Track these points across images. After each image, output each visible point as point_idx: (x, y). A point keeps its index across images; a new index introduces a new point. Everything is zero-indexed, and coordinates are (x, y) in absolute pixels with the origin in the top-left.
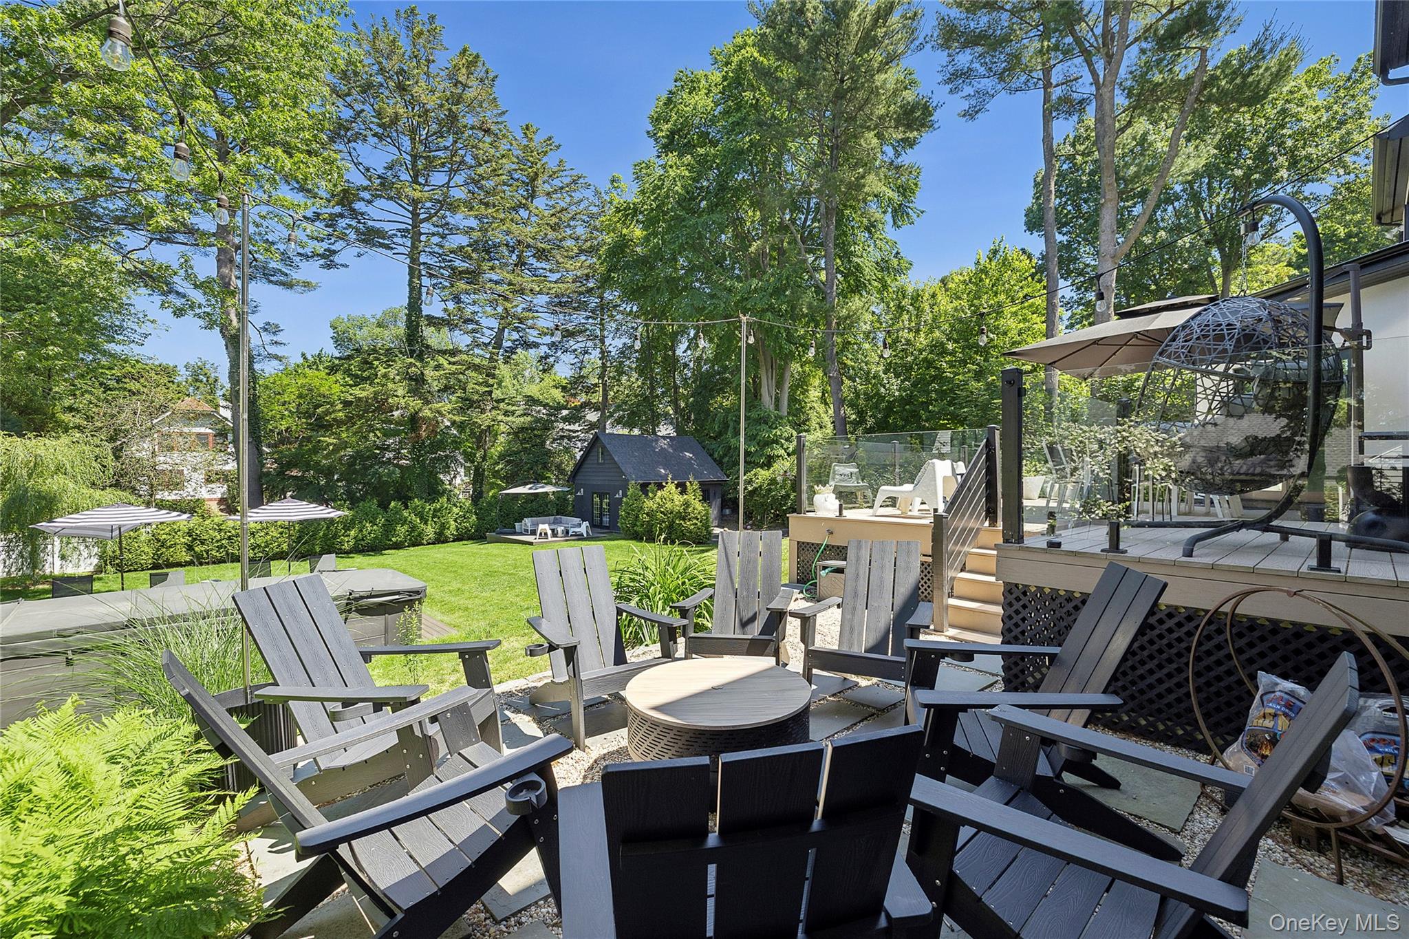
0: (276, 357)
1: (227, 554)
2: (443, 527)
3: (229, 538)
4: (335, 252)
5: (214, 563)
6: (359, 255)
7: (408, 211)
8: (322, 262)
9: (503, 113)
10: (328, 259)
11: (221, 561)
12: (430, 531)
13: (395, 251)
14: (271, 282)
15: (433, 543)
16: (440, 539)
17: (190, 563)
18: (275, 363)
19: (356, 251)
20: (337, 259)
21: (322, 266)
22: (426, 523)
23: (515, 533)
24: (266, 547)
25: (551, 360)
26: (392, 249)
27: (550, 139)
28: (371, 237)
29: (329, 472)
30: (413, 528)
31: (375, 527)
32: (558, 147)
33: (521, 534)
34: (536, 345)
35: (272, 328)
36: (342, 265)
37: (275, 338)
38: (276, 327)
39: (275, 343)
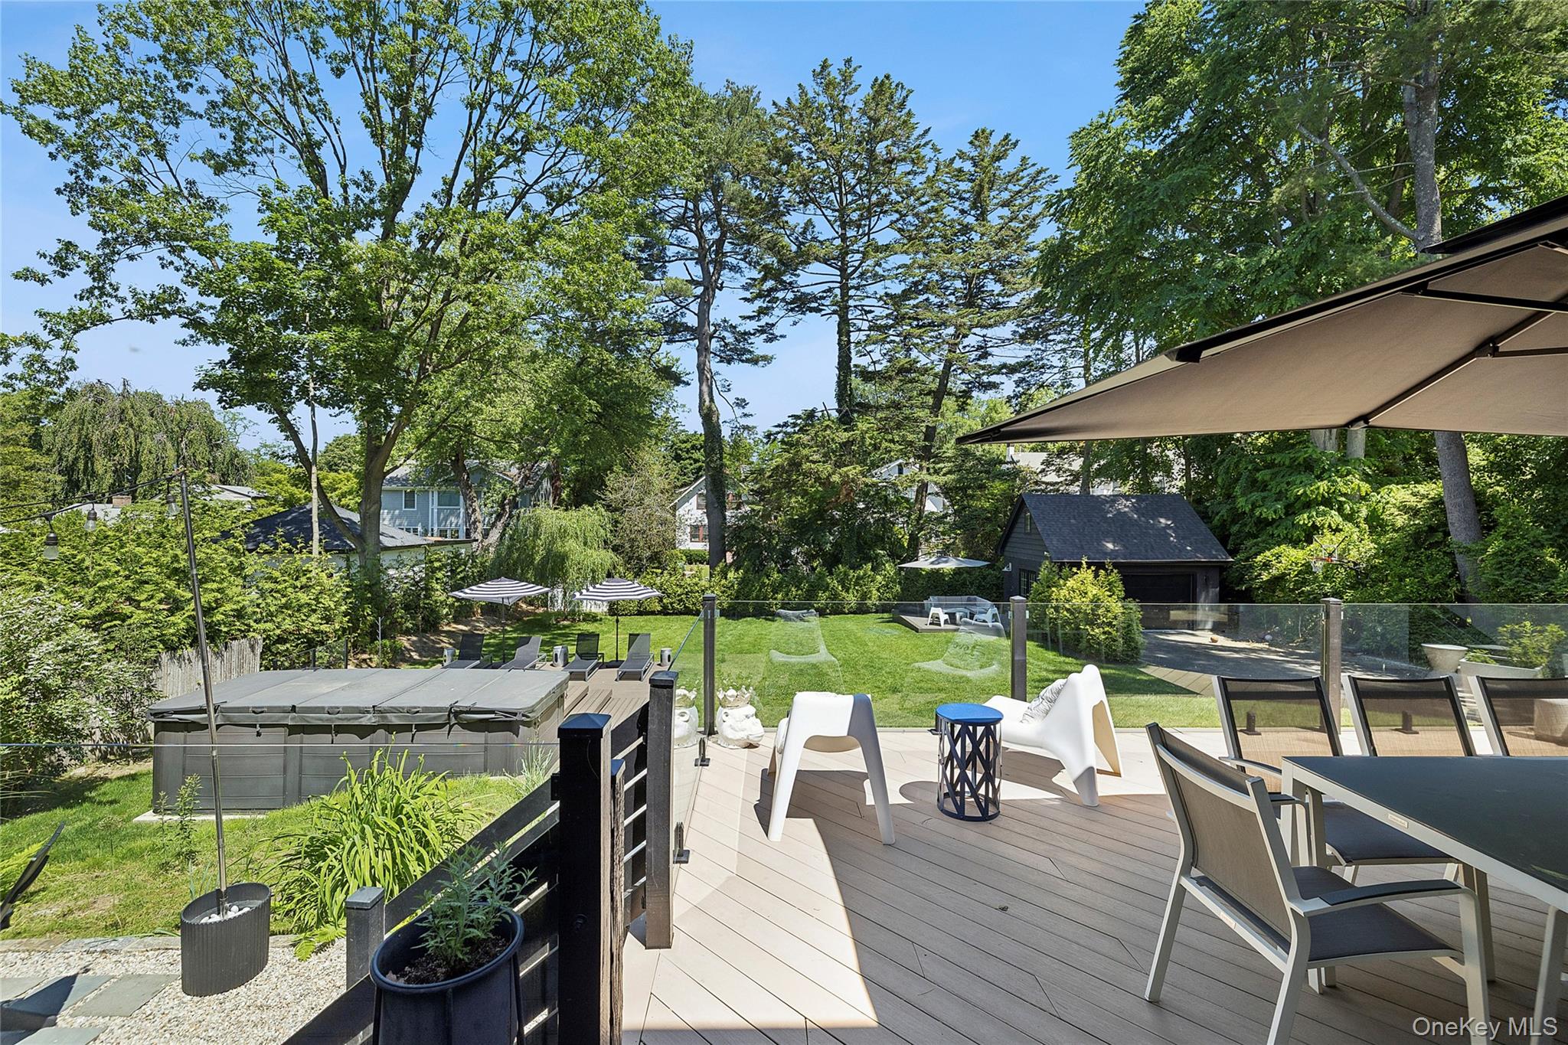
0: (748, 428)
2: (865, 596)
3: (687, 594)
4: (773, 325)
5: (676, 614)
6: (795, 323)
7: (835, 268)
8: (764, 336)
9: (926, 132)
10: (768, 333)
11: (680, 613)
12: (851, 599)
13: (823, 312)
14: (743, 361)
15: (854, 613)
16: (861, 610)
17: (660, 613)
18: (747, 434)
19: (791, 320)
20: (777, 331)
22: (847, 591)
26: (822, 310)
27: (1007, 137)
28: (803, 304)
30: (835, 596)
31: (800, 592)
32: (1015, 144)
35: (741, 403)
36: (781, 336)
37: (746, 411)
38: (744, 400)
39: (745, 415)
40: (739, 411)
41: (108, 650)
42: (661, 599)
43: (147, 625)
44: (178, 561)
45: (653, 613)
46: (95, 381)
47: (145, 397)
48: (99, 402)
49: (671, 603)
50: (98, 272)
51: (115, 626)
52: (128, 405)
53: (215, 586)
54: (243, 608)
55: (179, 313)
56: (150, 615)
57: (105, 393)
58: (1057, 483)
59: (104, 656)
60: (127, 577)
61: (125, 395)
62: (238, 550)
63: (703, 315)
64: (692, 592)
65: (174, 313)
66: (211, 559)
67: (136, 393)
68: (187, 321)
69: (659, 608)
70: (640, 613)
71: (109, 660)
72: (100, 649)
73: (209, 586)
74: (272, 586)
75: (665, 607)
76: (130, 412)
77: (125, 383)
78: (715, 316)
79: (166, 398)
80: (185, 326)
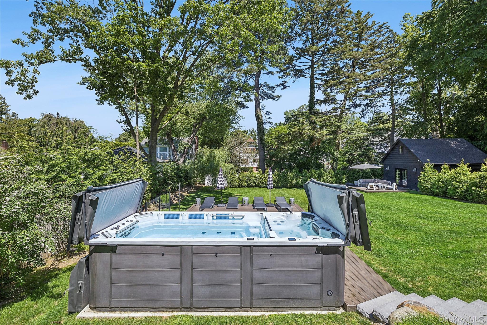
0: (270, 123)
1: (256, 184)
3: (256, 179)
4: (286, 82)
5: (252, 187)
6: (294, 81)
7: (310, 60)
8: (282, 87)
10: (284, 85)
11: (253, 187)
13: (306, 77)
17: (246, 186)
18: (269, 124)
19: (292, 80)
20: (287, 85)
21: (282, 89)
23: (354, 185)
24: (266, 183)
25: (365, 111)
26: (305, 76)
27: (368, 13)
28: (298, 73)
29: (283, 159)
33: (357, 186)
34: (359, 106)
35: (268, 113)
36: (288, 87)
37: (269, 116)
38: (270, 112)
39: (269, 118)
40: (267, 116)
41: (55, 197)
42: (247, 182)
43: (74, 185)
44: (87, 155)
45: (244, 187)
46: (48, 114)
47: (64, 119)
48: (50, 120)
49: (251, 183)
50: (48, 44)
51: (59, 184)
52: (59, 121)
53: (104, 168)
54: (115, 179)
55: (80, 60)
56: (75, 180)
57: (52, 118)
58: (378, 141)
59: (54, 200)
60: (64, 161)
61: (58, 118)
62: (111, 154)
63: (257, 81)
64: (258, 179)
65: (78, 59)
66: (101, 155)
67: (61, 117)
68: (84, 63)
69: (246, 185)
70: (239, 187)
71: (57, 203)
72: (52, 196)
73: (101, 168)
74: (124, 170)
75: (248, 184)
76: (60, 123)
77: (58, 114)
78: (261, 81)
79: (71, 120)
80: (83, 65)
